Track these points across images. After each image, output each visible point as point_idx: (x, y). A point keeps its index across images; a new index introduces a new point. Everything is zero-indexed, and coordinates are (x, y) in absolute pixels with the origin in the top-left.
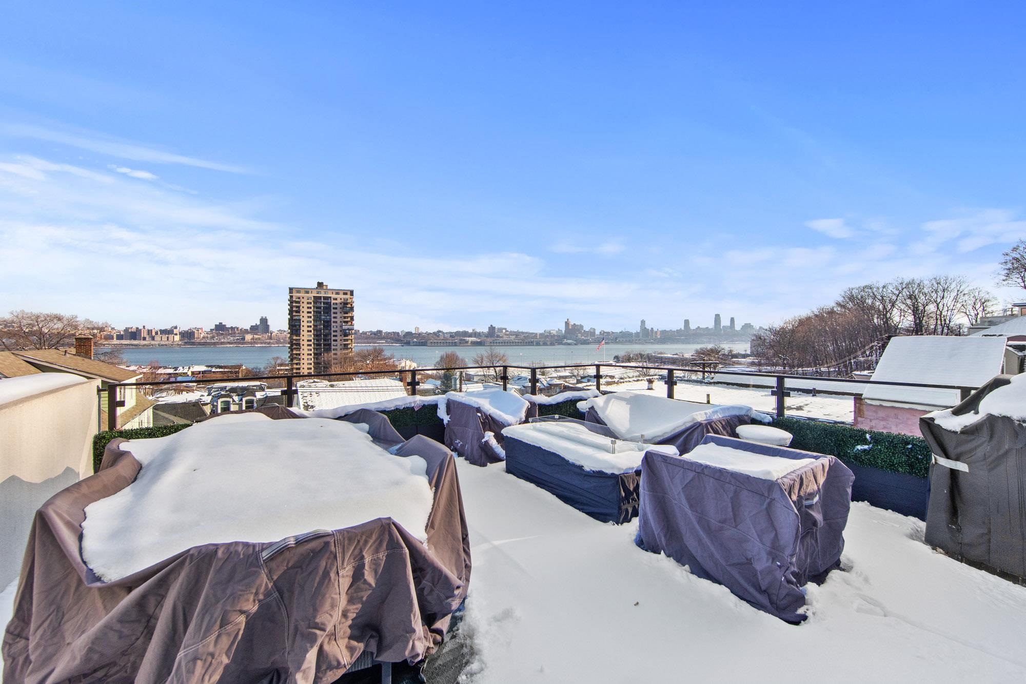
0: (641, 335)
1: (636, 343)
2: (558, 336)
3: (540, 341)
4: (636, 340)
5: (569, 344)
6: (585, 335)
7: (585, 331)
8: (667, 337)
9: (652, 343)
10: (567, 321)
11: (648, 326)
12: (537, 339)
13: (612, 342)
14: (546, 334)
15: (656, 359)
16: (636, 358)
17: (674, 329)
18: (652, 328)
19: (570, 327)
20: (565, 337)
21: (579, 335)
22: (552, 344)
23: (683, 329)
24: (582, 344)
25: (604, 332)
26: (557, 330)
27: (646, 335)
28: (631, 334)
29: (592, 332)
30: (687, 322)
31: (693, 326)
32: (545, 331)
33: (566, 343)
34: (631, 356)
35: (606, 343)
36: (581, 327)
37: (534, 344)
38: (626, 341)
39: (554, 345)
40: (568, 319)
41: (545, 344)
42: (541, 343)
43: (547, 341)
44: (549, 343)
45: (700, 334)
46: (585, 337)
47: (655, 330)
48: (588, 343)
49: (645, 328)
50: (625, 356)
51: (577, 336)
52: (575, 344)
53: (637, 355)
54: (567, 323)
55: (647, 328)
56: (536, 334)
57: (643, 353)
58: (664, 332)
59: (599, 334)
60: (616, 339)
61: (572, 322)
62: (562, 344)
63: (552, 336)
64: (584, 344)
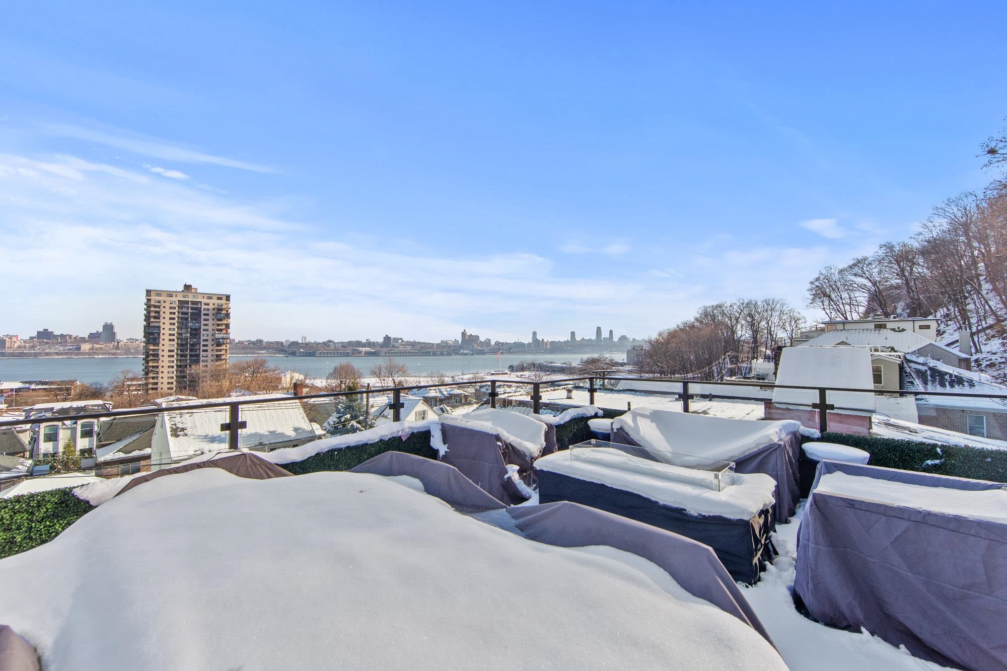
0: (533, 345)
1: (528, 353)
2: (454, 346)
3: (437, 351)
4: (529, 350)
5: (466, 354)
6: (481, 346)
7: (480, 341)
8: (556, 347)
9: (543, 353)
11: (539, 338)
12: (434, 349)
13: (507, 353)
14: (442, 344)
15: (547, 368)
16: (529, 367)
17: (562, 340)
18: (543, 340)
19: (467, 338)
20: (461, 347)
21: (475, 345)
22: (449, 354)
23: (570, 340)
24: (478, 354)
25: (499, 343)
26: (454, 340)
27: (537, 345)
28: (524, 344)
29: (488, 342)
30: (573, 334)
31: (578, 338)
32: (441, 341)
33: (463, 353)
34: (525, 365)
35: (502, 353)
36: (477, 337)
37: (431, 354)
38: (519, 351)
39: (451, 355)
40: (464, 330)
41: (442, 354)
42: (438, 353)
43: (444, 351)
44: (446, 354)
45: (584, 345)
46: (481, 347)
47: (545, 341)
48: (484, 354)
49: (537, 339)
50: (520, 365)
51: (473, 346)
52: (472, 354)
53: (530, 364)
54: (464, 334)
55: (538, 339)
56: (433, 344)
58: (553, 343)
59: (494, 344)
60: (510, 349)
61: (468, 333)
62: (458, 354)
63: (448, 346)
64: (480, 354)
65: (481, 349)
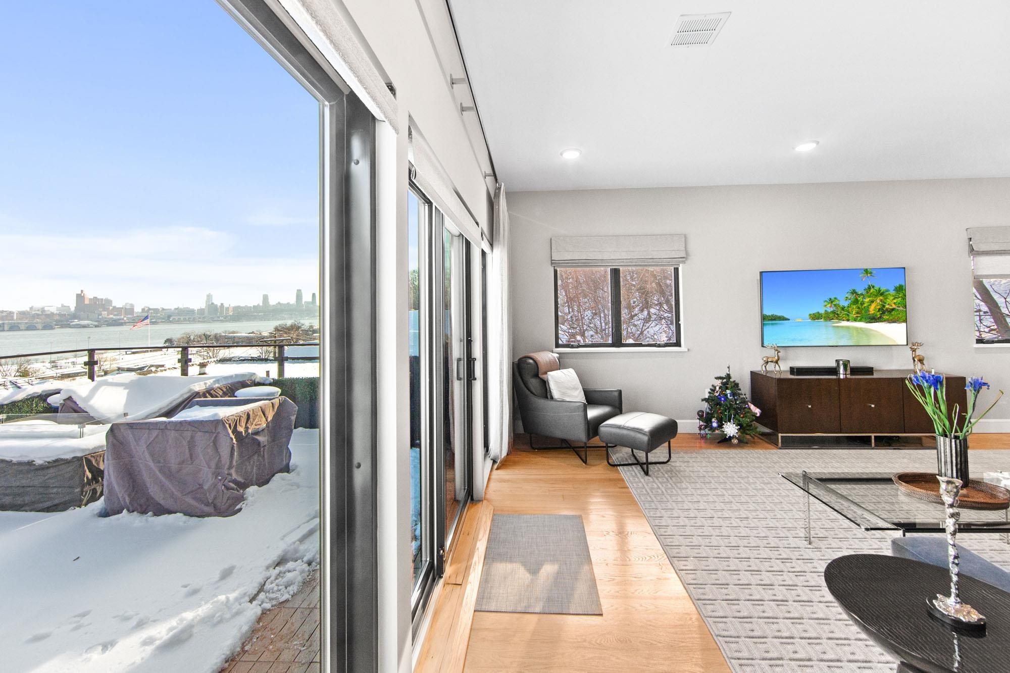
0: (206, 311)
1: (199, 321)
2: (59, 315)
3: (20, 323)
4: (200, 318)
5: (84, 327)
6: (115, 313)
7: (114, 307)
8: (241, 314)
9: (222, 321)
10: (80, 293)
11: (217, 302)
12: (13, 319)
13: (162, 322)
14: (34, 313)
15: (226, 340)
16: (199, 339)
17: (251, 305)
18: (222, 304)
19: (87, 302)
20: (74, 316)
21: (105, 313)
22: (47, 327)
23: (261, 304)
24: (109, 325)
25: (149, 309)
26: (60, 306)
27: (214, 312)
28: (192, 311)
29: (129, 310)
30: (265, 298)
31: (272, 302)
32: (31, 308)
33: (77, 325)
34: (192, 338)
35: (152, 323)
36: (109, 302)
37: (6, 328)
38: (185, 320)
39: (51, 328)
40: (82, 291)
41: (31, 328)
42: (22, 327)
43: (37, 323)
44: (40, 326)
45: (280, 310)
46: (115, 315)
47: (226, 305)
48: (121, 324)
49: (212, 304)
50: (183, 338)
51: (100, 315)
52: (96, 326)
53: (200, 337)
54: (80, 297)
55: (215, 303)
56: (11, 313)
57: (208, 333)
58: (236, 308)
59: (140, 311)
60: (169, 317)
61: (89, 295)
62: (69, 326)
63: (46, 315)
64: (114, 326)
65: (114, 317)
